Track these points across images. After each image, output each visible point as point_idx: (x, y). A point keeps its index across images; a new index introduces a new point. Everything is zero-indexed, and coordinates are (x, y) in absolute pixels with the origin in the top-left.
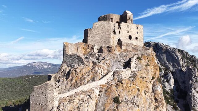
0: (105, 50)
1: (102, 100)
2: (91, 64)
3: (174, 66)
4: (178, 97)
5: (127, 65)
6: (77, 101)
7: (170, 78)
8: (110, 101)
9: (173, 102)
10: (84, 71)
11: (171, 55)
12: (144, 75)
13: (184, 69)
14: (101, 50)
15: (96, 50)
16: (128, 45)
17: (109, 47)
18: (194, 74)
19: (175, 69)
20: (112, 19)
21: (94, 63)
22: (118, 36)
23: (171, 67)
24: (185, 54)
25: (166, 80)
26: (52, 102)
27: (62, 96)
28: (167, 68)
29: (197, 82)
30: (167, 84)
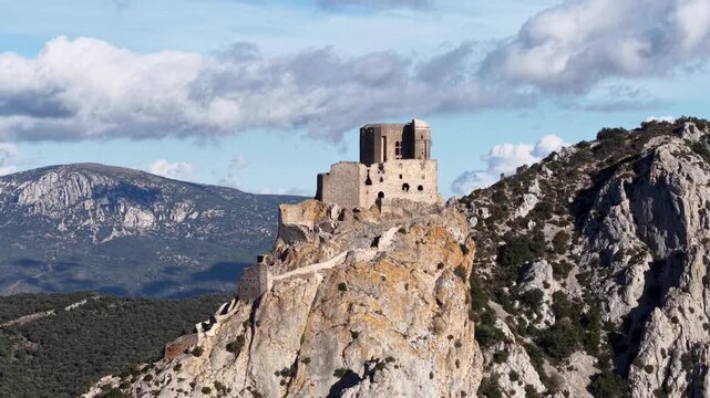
0: (349, 216)
1: (325, 286)
2: (318, 241)
3: (670, 243)
5: (377, 241)
6: (292, 285)
8: (334, 287)
9: (607, 352)
11: (669, 200)
14: (341, 217)
15: (335, 214)
17: (356, 211)
18: (686, 269)
19: (670, 250)
20: (385, 138)
21: (322, 240)
22: (376, 188)
23: (661, 241)
26: (266, 284)
27: (277, 278)
28: (652, 246)
29: (686, 290)
30: (615, 300)
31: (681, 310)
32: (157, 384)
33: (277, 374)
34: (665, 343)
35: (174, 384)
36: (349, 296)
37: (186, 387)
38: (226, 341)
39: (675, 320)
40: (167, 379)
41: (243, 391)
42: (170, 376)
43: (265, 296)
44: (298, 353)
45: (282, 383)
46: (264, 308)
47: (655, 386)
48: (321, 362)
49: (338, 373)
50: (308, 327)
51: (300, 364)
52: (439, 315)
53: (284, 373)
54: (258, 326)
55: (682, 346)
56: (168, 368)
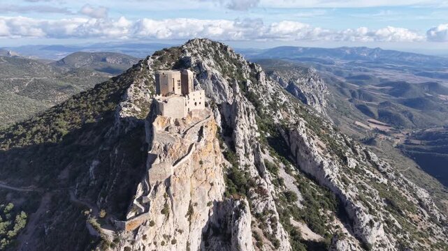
0: (181, 122)
1: (192, 164)
2: (179, 141)
3: (220, 98)
4: (225, 135)
5: (201, 134)
6: (183, 169)
7: (217, 115)
8: (198, 163)
10: (177, 147)
11: (218, 84)
13: (230, 102)
14: (177, 123)
15: (172, 122)
16: (195, 112)
17: (183, 119)
18: (239, 110)
19: (221, 101)
20: (173, 79)
22: (188, 107)
23: (217, 98)
24: (230, 53)
26: (170, 172)
28: (213, 100)
29: (241, 117)
33: (185, 216)
34: (242, 138)
35: (147, 248)
36: (205, 166)
38: (159, 209)
39: (242, 129)
40: (142, 247)
41: (175, 233)
42: (143, 244)
43: (172, 178)
44: (190, 202)
45: (188, 220)
46: (174, 185)
47: (244, 153)
48: (201, 203)
49: (209, 204)
50: (192, 187)
51: (194, 207)
52: (216, 157)
53: (188, 214)
54: (174, 196)
55: (246, 138)
56: (138, 240)
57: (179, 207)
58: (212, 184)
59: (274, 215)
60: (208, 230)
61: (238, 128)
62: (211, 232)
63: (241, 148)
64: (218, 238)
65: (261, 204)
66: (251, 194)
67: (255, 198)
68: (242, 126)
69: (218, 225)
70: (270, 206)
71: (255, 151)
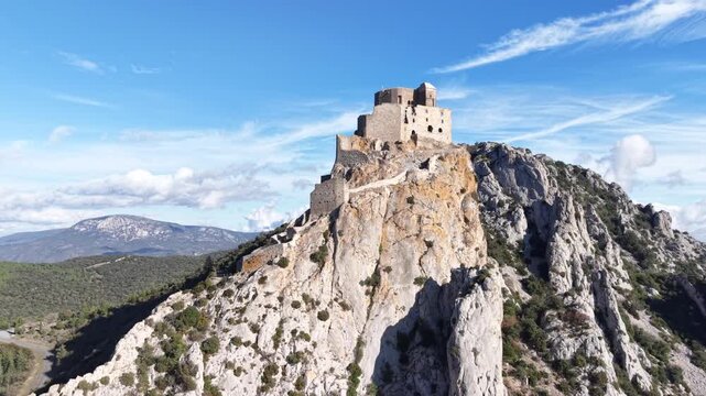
0: (393, 147)
1: (393, 201)
2: (377, 163)
3: (531, 195)
5: (425, 165)
6: (368, 197)
7: (519, 218)
8: (403, 201)
9: (520, 264)
10: (369, 170)
11: (526, 171)
12: (448, 182)
13: (550, 201)
14: (386, 147)
15: (378, 147)
16: (426, 140)
17: (398, 143)
18: (564, 208)
19: (532, 201)
20: (400, 97)
21: (380, 162)
22: (411, 127)
23: (524, 196)
25: (509, 223)
26: (342, 196)
27: (352, 191)
28: (517, 199)
29: (568, 221)
30: (510, 230)
31: (570, 234)
32: (240, 299)
33: (362, 283)
34: (567, 257)
35: (261, 298)
36: (417, 209)
37: (274, 302)
38: (308, 252)
39: (568, 241)
40: (252, 294)
41: (331, 303)
42: (255, 290)
43: (343, 207)
44: (378, 262)
45: (367, 293)
46: (345, 218)
47: (570, 285)
48: (401, 271)
49: (418, 281)
50: (384, 237)
51: (382, 273)
52: (467, 230)
53: (368, 282)
54: (341, 235)
55: (577, 259)
56: (251, 282)
57: (347, 256)
58: (430, 245)
59: (599, 369)
60: (413, 333)
61: (557, 236)
62: (418, 338)
63: (563, 275)
64: (430, 351)
65: (570, 341)
66: (548, 322)
67: (556, 329)
68: (567, 236)
69: (434, 327)
70: (590, 347)
71: (597, 287)
